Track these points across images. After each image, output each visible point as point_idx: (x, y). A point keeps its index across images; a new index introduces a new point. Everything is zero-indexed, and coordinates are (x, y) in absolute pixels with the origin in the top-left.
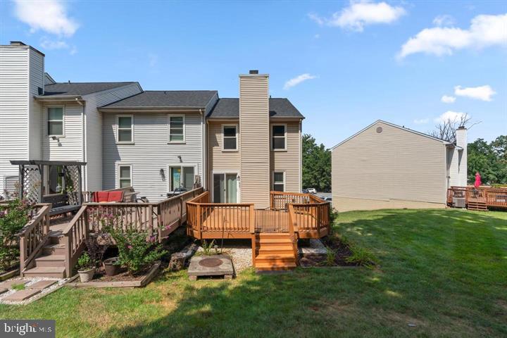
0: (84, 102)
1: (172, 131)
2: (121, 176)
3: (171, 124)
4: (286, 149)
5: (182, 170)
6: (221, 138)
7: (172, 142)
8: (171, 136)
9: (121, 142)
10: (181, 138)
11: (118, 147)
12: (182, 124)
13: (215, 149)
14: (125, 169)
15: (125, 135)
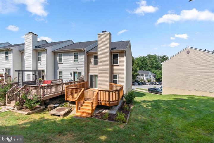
0: (46, 50)
1: (74, 58)
2: (59, 75)
3: (74, 55)
4: (118, 64)
5: (77, 73)
6: (92, 60)
7: (75, 62)
8: (74, 60)
9: (59, 63)
10: (77, 61)
11: (59, 64)
12: (78, 55)
13: (90, 65)
14: (60, 72)
15: (60, 60)
